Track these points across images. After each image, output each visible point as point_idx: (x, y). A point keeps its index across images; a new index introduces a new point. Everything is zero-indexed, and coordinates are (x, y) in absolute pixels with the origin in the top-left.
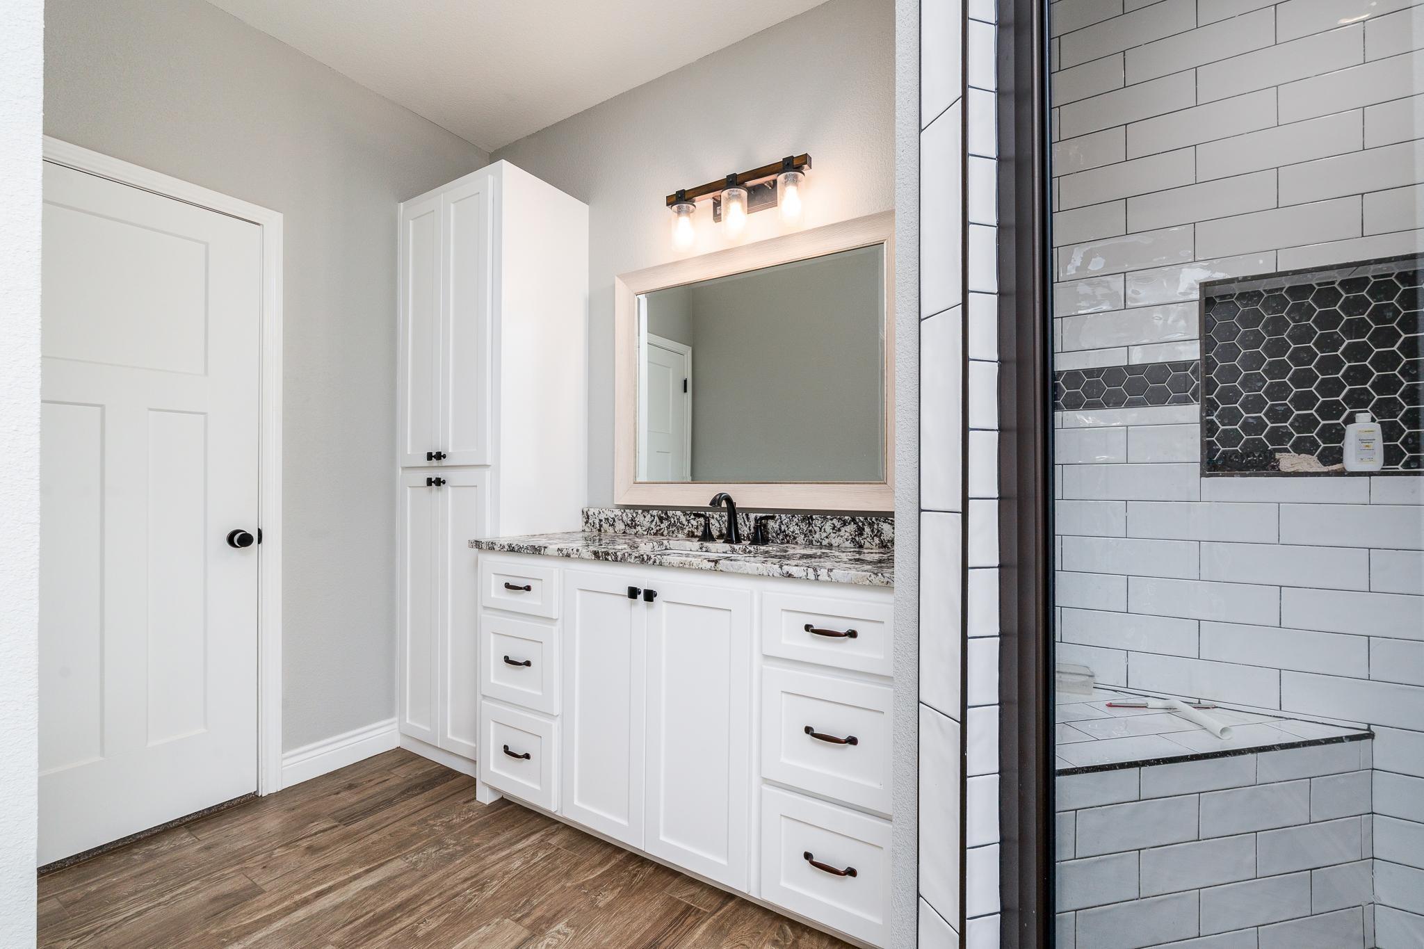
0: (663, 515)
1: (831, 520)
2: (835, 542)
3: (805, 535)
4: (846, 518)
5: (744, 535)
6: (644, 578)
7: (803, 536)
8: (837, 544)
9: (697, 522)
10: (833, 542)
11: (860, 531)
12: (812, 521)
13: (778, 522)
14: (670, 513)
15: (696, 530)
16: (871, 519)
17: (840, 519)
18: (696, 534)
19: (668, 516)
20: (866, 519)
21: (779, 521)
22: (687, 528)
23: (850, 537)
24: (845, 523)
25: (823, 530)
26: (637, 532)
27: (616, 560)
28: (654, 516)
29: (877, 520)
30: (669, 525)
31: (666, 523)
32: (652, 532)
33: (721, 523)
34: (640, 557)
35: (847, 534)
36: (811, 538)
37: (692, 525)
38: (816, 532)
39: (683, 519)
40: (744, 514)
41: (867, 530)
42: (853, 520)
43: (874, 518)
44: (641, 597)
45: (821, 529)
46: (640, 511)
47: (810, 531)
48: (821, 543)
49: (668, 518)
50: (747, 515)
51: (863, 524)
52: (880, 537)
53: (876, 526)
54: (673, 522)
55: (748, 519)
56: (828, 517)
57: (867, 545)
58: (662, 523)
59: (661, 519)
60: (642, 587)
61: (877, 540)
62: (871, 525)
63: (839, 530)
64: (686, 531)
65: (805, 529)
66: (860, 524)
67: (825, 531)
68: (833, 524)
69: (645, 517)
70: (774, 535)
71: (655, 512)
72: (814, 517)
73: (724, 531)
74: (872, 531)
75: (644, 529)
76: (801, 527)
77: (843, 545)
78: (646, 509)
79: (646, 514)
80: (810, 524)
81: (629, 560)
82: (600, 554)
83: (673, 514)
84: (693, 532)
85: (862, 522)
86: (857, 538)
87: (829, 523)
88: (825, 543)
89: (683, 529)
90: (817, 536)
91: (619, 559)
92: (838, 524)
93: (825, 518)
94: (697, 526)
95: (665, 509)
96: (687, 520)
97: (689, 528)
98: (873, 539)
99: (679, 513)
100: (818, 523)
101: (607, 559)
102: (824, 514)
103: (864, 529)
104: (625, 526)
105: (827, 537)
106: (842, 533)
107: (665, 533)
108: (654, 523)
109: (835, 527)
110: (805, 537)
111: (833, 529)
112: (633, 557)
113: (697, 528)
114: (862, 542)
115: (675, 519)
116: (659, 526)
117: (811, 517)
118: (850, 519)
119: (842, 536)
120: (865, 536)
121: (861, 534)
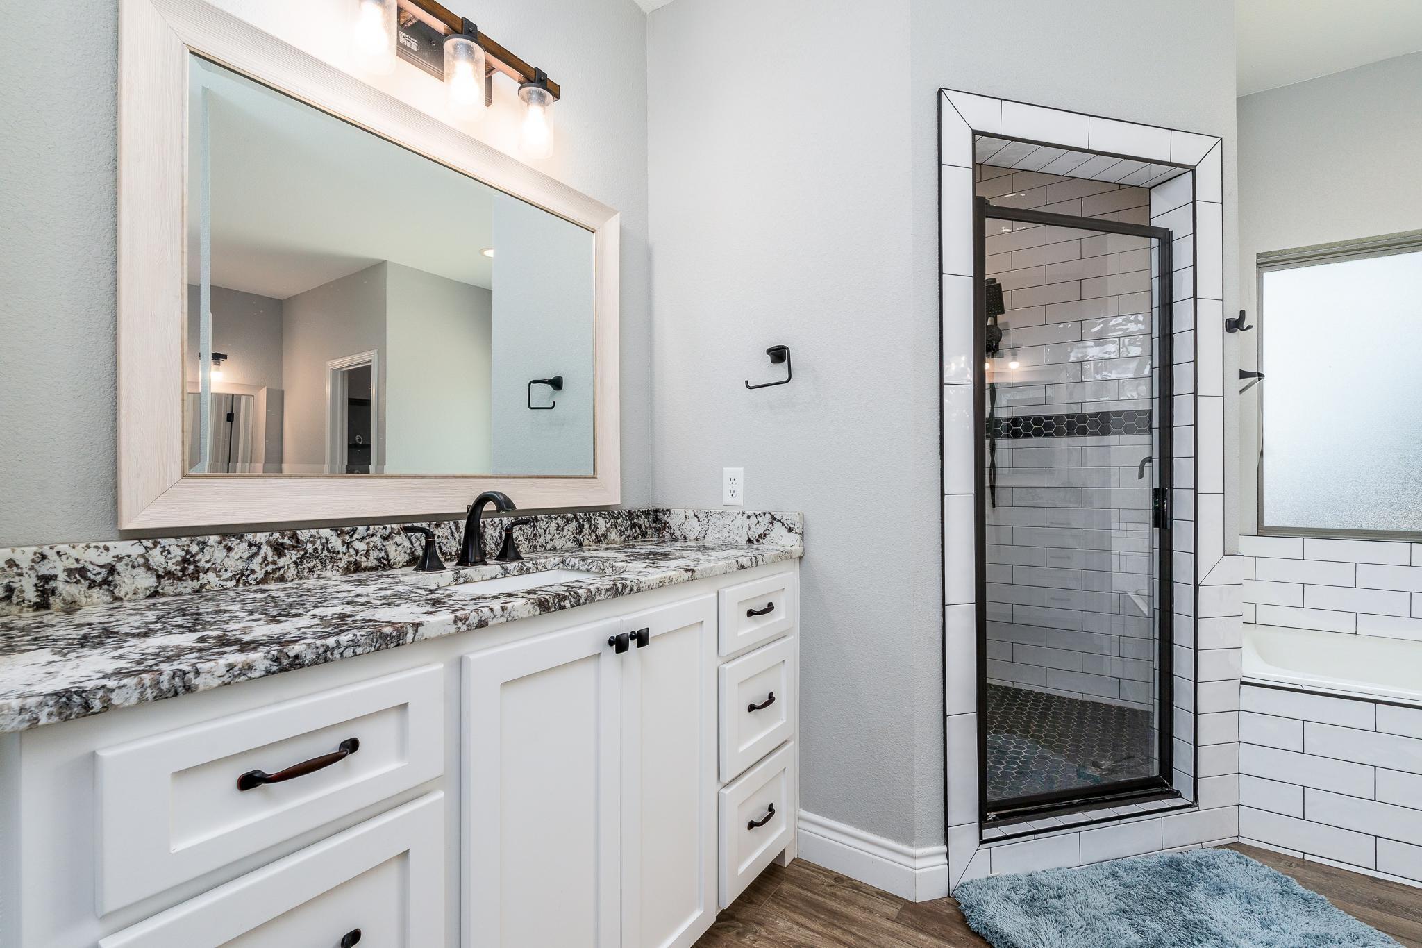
0: (286, 541)
1: (556, 519)
2: (558, 544)
3: (530, 541)
4: (569, 515)
5: (451, 554)
6: (624, 617)
7: (527, 543)
8: (560, 547)
9: (368, 544)
10: (557, 544)
11: (581, 527)
12: (537, 522)
13: (498, 529)
14: (304, 535)
15: (364, 559)
16: (589, 515)
17: (563, 517)
18: (364, 565)
19: (298, 541)
20: (585, 515)
21: (500, 526)
22: (346, 557)
23: (572, 536)
24: (568, 522)
25: (547, 532)
26: (202, 586)
27: (578, 604)
28: (259, 546)
29: (594, 515)
30: (301, 559)
31: (293, 555)
32: (252, 578)
33: (414, 540)
34: (612, 588)
35: (570, 533)
36: (535, 543)
37: (357, 551)
38: (540, 536)
39: (336, 542)
40: (452, 523)
41: (586, 526)
42: (575, 517)
43: (591, 513)
44: (632, 644)
45: (545, 531)
46: (213, 540)
47: (535, 535)
48: (545, 548)
49: (298, 544)
50: (456, 524)
51: (583, 521)
52: (595, 532)
53: (593, 522)
54: (311, 550)
55: (457, 528)
56: (553, 516)
57: (586, 542)
58: (280, 555)
59: (279, 549)
60: (627, 630)
61: (593, 535)
62: (589, 520)
63: (563, 530)
64: (342, 564)
65: (529, 533)
66: (581, 521)
67: (549, 533)
68: (557, 524)
69: (229, 549)
70: (493, 546)
71: (261, 537)
72: (539, 517)
73: (419, 552)
74: (590, 527)
75: (226, 575)
76: (525, 531)
77: (566, 547)
78: (230, 533)
79: (233, 542)
80: (534, 526)
81: (598, 598)
82: (551, 601)
83: (312, 536)
84: (357, 564)
85: (582, 519)
86: (578, 537)
87: (554, 523)
88: (549, 547)
89: (334, 560)
90: (541, 540)
91: (582, 601)
92: (561, 523)
93: (550, 518)
94: (368, 551)
95: (291, 529)
96: (344, 543)
97: (350, 556)
98: (590, 535)
99: (325, 532)
100: (542, 524)
101: (562, 608)
102: (549, 513)
103: (583, 526)
104: (159, 577)
105: (551, 540)
106: (565, 533)
107: (291, 574)
108: (259, 559)
109: (559, 526)
110: (529, 542)
111: (557, 529)
112: (603, 592)
113: (367, 554)
114: (582, 539)
115: (318, 544)
116: (274, 562)
117: (536, 518)
118: (572, 516)
119: (565, 536)
120: (584, 533)
121: (581, 531)
